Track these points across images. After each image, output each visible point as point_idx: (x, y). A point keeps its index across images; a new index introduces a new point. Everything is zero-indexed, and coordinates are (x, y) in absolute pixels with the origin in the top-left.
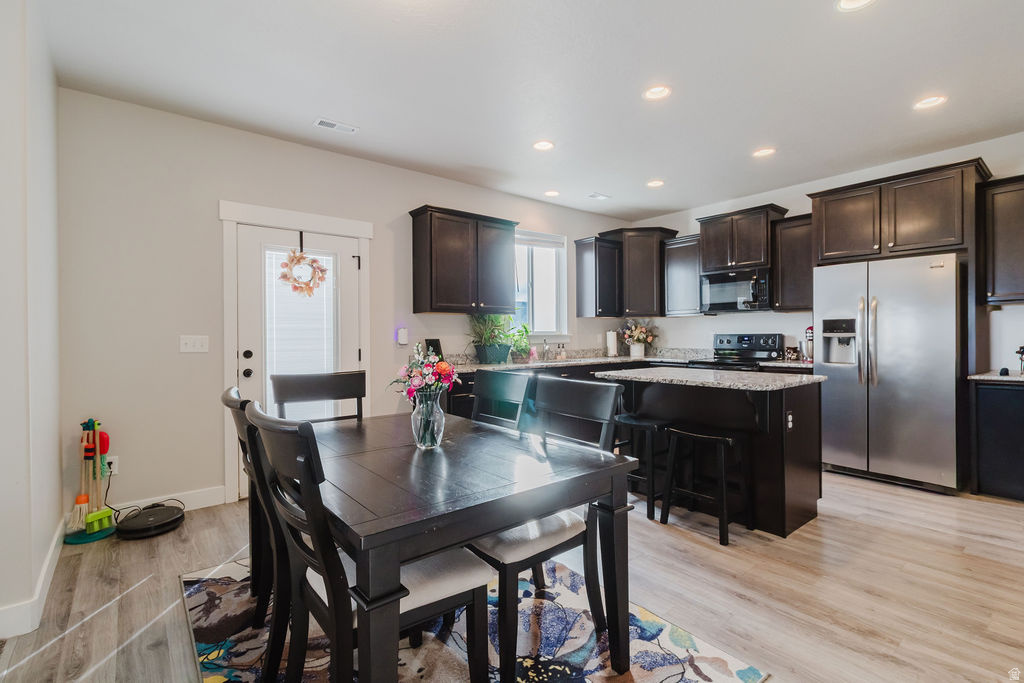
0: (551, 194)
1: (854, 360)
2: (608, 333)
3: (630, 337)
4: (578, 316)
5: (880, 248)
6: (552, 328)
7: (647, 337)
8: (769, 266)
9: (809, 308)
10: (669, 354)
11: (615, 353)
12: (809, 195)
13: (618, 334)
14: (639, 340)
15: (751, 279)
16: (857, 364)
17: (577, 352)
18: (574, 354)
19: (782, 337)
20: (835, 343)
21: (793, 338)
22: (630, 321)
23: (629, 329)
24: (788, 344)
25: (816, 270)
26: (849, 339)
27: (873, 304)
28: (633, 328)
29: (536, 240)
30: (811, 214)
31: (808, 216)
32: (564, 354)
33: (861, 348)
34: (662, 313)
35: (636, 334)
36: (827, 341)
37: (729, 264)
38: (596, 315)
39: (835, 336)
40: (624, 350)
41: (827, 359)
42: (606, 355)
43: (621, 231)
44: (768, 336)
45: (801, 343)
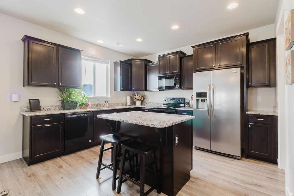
0: (100, 42)
1: (206, 108)
2: (127, 97)
3: (135, 98)
4: (115, 90)
5: (215, 66)
6: (104, 95)
7: (141, 98)
8: (180, 73)
9: (192, 89)
10: (149, 104)
11: (130, 104)
12: (192, 47)
13: (131, 97)
14: (138, 100)
15: (174, 78)
16: (207, 109)
17: (114, 104)
18: (113, 105)
19: (184, 99)
20: (200, 101)
21: (188, 99)
22: (136, 93)
23: (135, 95)
24: (186, 101)
25: (194, 74)
26: (205, 100)
27: (212, 87)
28: (136, 95)
29: (96, 61)
30: (192, 55)
31: (192, 56)
32: (107, 105)
33: (208, 103)
34: (146, 90)
35: (137, 97)
36: (198, 100)
37: (167, 72)
38: (121, 90)
39: (200, 99)
40: (133, 103)
41: (197, 107)
42: (126, 105)
43: (131, 60)
44: (180, 98)
45: (190, 101)
